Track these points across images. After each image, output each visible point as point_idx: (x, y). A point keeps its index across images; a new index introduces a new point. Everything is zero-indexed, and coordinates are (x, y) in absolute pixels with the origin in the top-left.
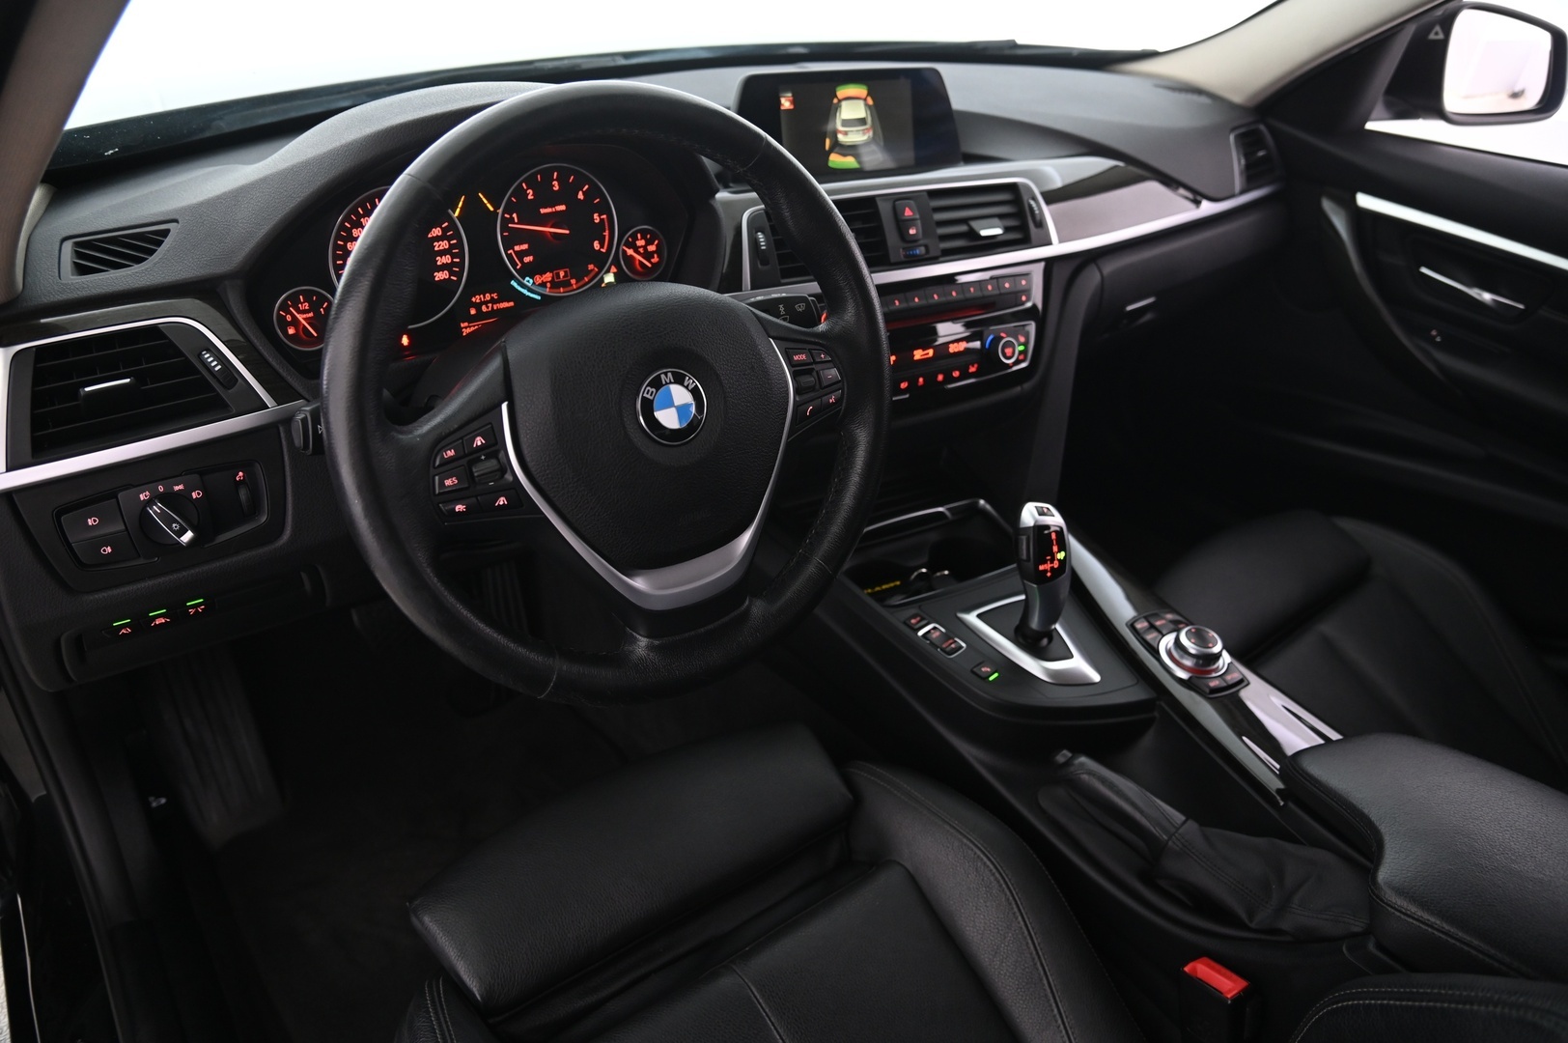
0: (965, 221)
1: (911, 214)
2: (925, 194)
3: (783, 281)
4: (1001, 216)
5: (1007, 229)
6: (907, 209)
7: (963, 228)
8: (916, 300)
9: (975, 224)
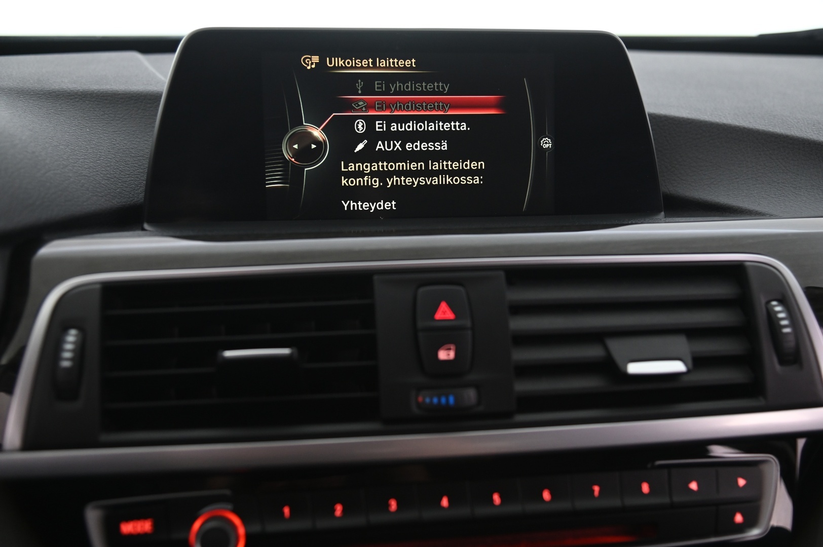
0: (598, 337)
1: (450, 315)
2: (502, 273)
3: (104, 437)
4: (692, 333)
5: (697, 362)
6: (444, 306)
7: (593, 352)
8: (445, 502)
9: (616, 347)
